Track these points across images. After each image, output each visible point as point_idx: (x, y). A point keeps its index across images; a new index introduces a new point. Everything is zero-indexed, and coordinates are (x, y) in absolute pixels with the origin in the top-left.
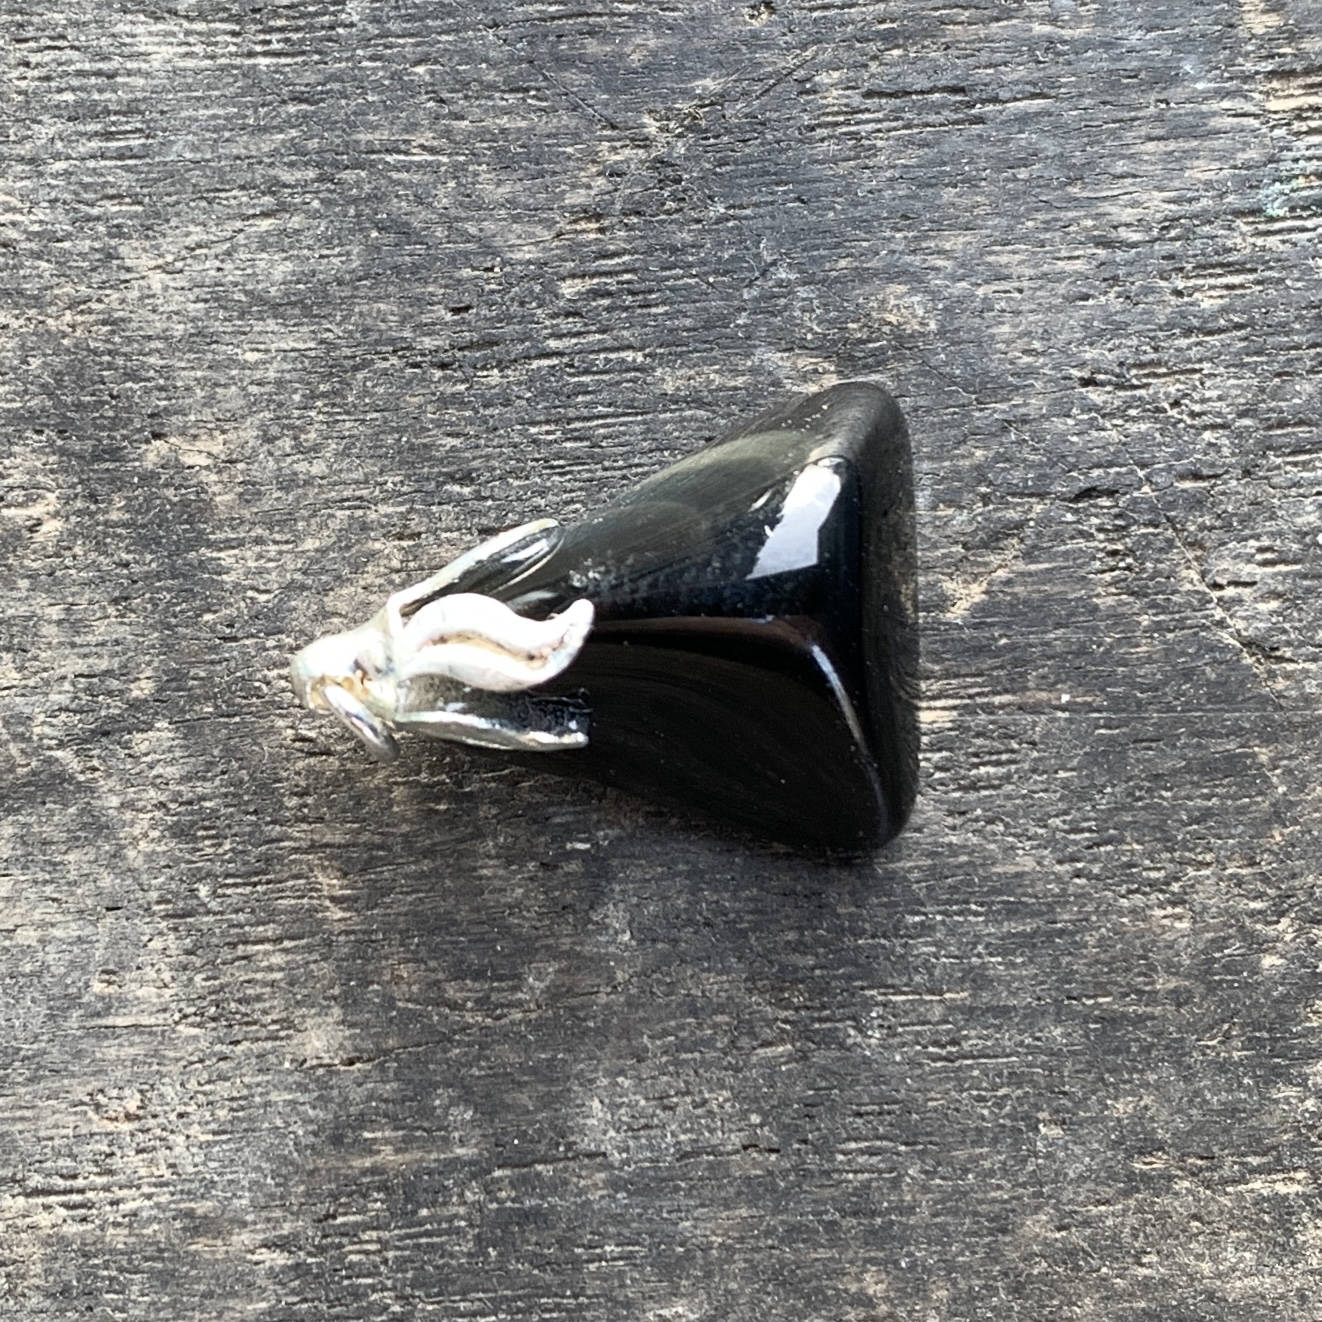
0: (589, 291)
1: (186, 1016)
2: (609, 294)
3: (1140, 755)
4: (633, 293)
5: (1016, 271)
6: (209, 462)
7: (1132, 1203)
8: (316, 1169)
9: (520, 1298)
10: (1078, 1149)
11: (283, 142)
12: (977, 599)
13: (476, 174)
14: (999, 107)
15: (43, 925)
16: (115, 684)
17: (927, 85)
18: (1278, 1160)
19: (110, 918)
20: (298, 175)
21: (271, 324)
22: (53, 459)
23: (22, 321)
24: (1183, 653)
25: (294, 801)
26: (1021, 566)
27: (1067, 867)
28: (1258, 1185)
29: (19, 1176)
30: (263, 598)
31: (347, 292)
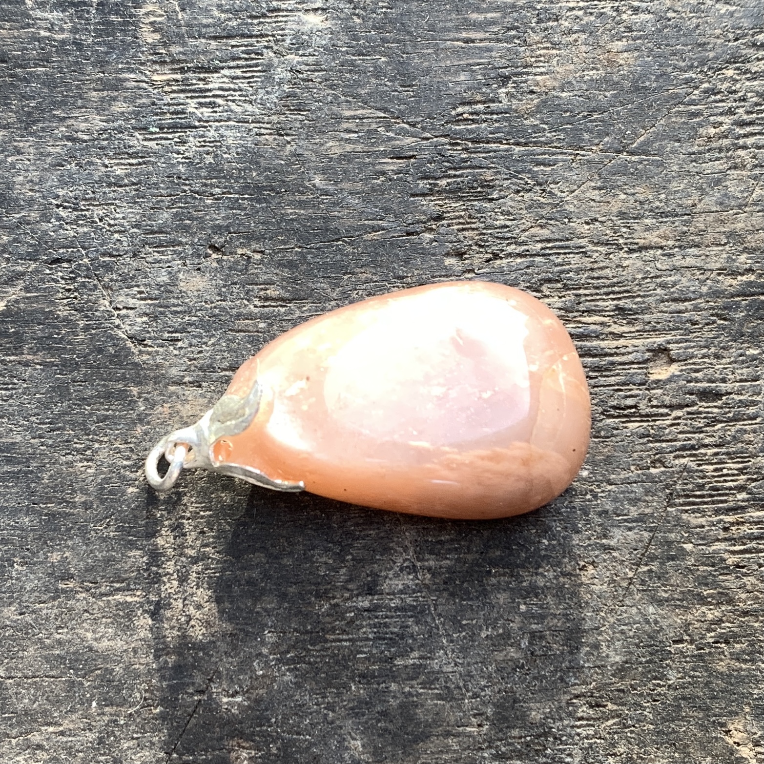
3: (75, 388)
7: (56, 603)
10: (32, 577)
18: (129, 585)
24: (99, 341)
26: (23, 294)
27: (36, 440)
28: (119, 597)
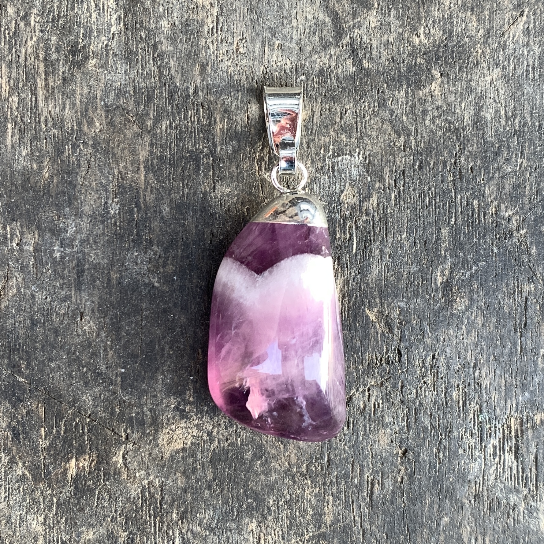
0: (474, 209)
1: (266, 69)
2: (473, 215)
4: (472, 222)
5: (469, 338)
6: (432, 90)
8: (217, 104)
9: (174, 162)
11: (527, 120)
12: (371, 318)
13: (513, 178)
14: (519, 337)
15: (297, 28)
16: (368, 56)
17: (528, 317)
19: (298, 48)
20: (517, 124)
21: (472, 112)
22: (437, 43)
23: (479, 37)
25: (327, 107)
29: (223, 14)
30: (390, 103)
31: (480, 136)
